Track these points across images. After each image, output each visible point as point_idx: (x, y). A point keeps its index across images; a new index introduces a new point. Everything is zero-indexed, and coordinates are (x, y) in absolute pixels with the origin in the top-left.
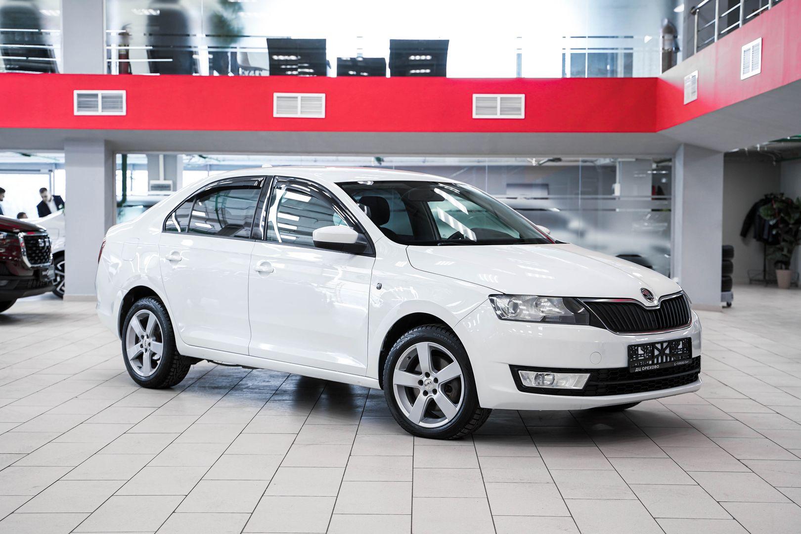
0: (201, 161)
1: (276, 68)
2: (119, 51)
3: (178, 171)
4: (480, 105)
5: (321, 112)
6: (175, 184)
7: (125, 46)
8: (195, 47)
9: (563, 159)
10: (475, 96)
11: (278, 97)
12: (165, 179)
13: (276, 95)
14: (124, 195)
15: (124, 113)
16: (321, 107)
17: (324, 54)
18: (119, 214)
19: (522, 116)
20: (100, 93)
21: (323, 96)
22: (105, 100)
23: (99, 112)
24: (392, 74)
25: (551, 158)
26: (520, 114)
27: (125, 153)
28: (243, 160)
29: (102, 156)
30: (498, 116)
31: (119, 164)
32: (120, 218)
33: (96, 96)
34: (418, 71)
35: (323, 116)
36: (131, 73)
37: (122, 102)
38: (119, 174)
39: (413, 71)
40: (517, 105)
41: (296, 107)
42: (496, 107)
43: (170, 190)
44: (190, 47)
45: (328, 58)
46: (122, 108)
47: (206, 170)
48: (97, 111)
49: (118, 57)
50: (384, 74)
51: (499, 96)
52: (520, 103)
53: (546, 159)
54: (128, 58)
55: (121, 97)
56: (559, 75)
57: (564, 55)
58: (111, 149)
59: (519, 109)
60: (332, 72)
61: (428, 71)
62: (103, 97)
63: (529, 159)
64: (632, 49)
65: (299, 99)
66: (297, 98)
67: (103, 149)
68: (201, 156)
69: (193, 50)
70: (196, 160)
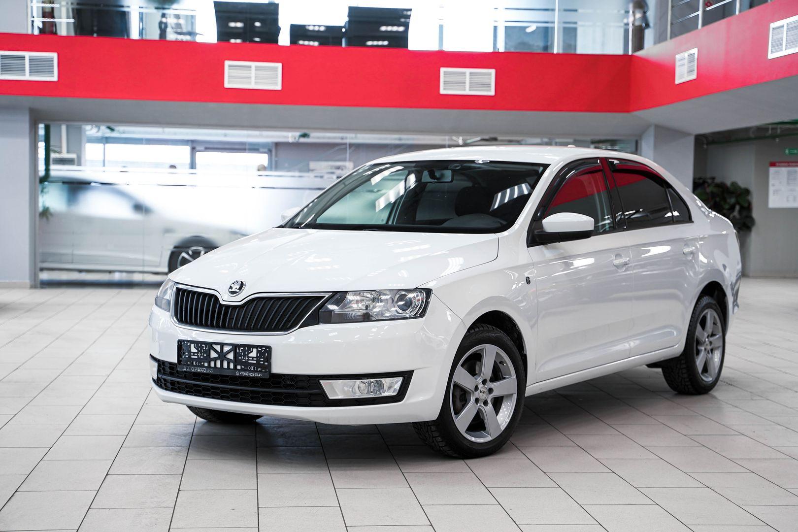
0: (109, 134)
1: (224, 34)
2: (43, 8)
3: (83, 144)
4: (448, 79)
5: (276, 84)
6: (79, 158)
7: (50, 3)
8: (128, 7)
9: (499, 138)
10: (443, 70)
11: (230, 66)
12: (68, 152)
13: (227, 63)
14: (47, 170)
15: (55, 78)
16: (277, 77)
17: (276, 21)
18: (42, 191)
19: (492, 93)
20: (27, 55)
21: (279, 66)
22: (33, 63)
23: (27, 77)
24: (346, 44)
25: (487, 137)
26: (490, 91)
27: (48, 123)
28: (157, 133)
29: (26, 126)
30: (467, 92)
31: (42, 136)
32: (43, 197)
33: (23, 58)
34: (375, 43)
35: (279, 87)
36: (55, 33)
37: (52, 66)
38: (42, 145)
39: (370, 43)
40: (487, 81)
41: (249, 78)
42: (464, 83)
43: (74, 164)
44: (122, 6)
45: (280, 24)
46: (52, 72)
47: (101, 143)
48: (24, 75)
49: (41, 15)
50: (341, 44)
51: (468, 71)
52: (490, 79)
53: (479, 138)
54: (53, 17)
55: (52, 60)
56: (490, 49)
57: (495, 28)
58: (36, 117)
59: (489, 85)
60: (284, 39)
61: (386, 43)
62: (31, 60)
63: (454, 138)
64: (576, 23)
65: (253, 68)
66: (250, 67)
67: (27, 118)
68: (109, 128)
69: (125, 9)
70: (104, 131)
